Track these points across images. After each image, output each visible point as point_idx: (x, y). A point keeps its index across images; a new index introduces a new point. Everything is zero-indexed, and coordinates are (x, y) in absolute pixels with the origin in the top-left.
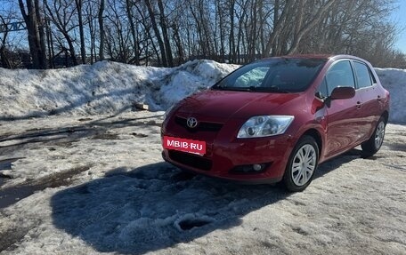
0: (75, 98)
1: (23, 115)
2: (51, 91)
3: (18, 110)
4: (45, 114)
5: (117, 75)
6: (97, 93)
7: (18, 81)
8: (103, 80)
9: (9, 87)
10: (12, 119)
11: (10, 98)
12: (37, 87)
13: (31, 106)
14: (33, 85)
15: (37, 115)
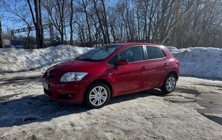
0: (44, 63)
1: (17, 70)
2: (33, 59)
3: (15, 68)
4: (28, 70)
5: (67, 52)
6: (55, 61)
7: (18, 54)
8: (59, 54)
9: (14, 57)
10: (11, 72)
11: (13, 62)
12: (27, 57)
13: (22, 66)
14: (25, 56)
15: (23, 71)
